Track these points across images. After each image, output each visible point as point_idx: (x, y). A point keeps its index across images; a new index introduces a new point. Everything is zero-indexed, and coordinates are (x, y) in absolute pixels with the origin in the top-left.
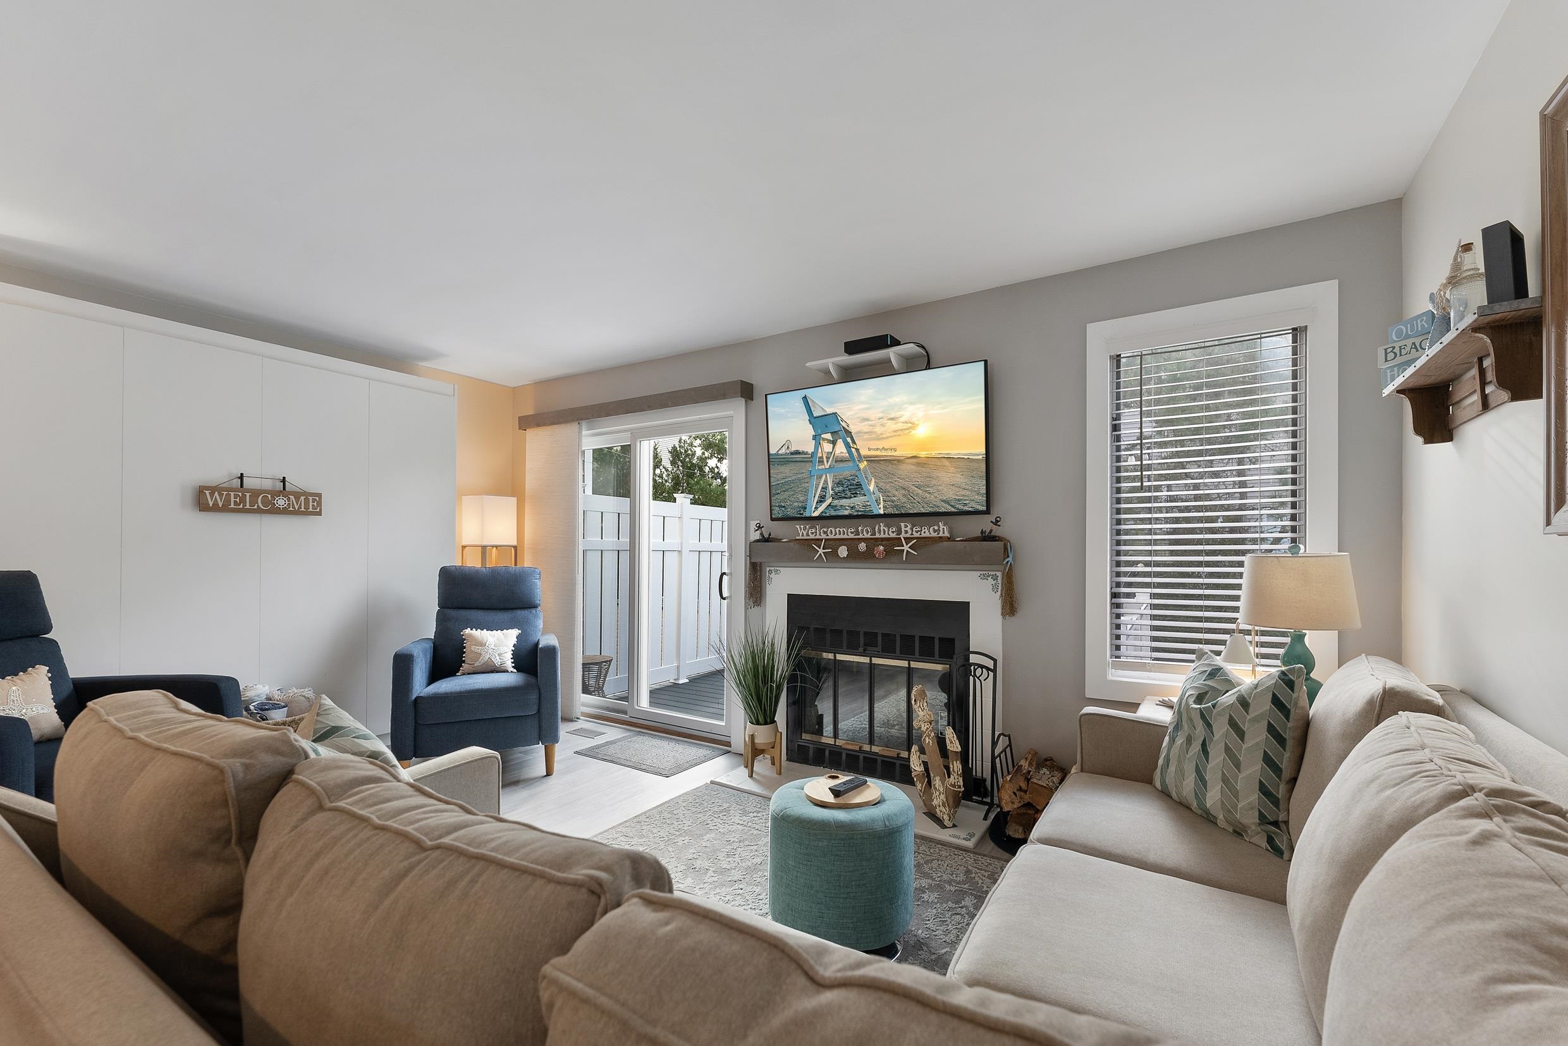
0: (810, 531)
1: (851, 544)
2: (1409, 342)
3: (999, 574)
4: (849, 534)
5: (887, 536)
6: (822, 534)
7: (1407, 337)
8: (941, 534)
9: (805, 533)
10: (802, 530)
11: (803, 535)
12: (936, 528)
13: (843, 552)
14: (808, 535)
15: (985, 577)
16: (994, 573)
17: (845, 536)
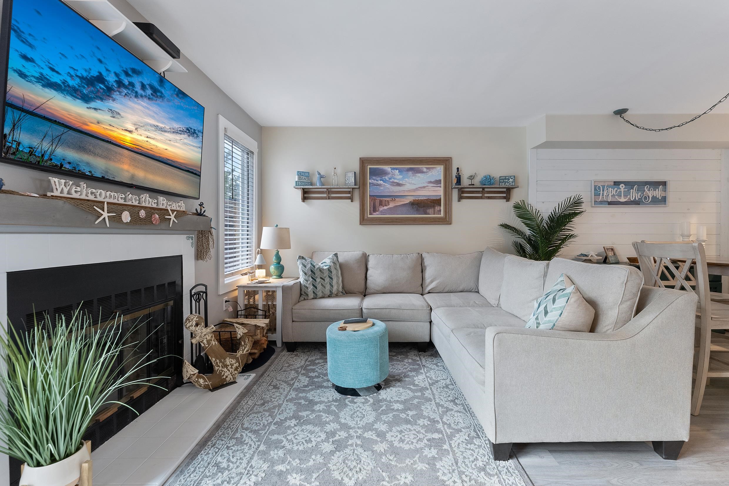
0: (74, 189)
1: (134, 210)
2: (304, 177)
3: (193, 236)
4: (120, 199)
5: (150, 206)
6: (89, 195)
7: (302, 176)
8: (182, 210)
9: (66, 190)
10: (63, 186)
11: (62, 192)
12: (180, 204)
13: (126, 217)
14: (69, 193)
15: (188, 238)
16: (191, 236)
17: (115, 201)
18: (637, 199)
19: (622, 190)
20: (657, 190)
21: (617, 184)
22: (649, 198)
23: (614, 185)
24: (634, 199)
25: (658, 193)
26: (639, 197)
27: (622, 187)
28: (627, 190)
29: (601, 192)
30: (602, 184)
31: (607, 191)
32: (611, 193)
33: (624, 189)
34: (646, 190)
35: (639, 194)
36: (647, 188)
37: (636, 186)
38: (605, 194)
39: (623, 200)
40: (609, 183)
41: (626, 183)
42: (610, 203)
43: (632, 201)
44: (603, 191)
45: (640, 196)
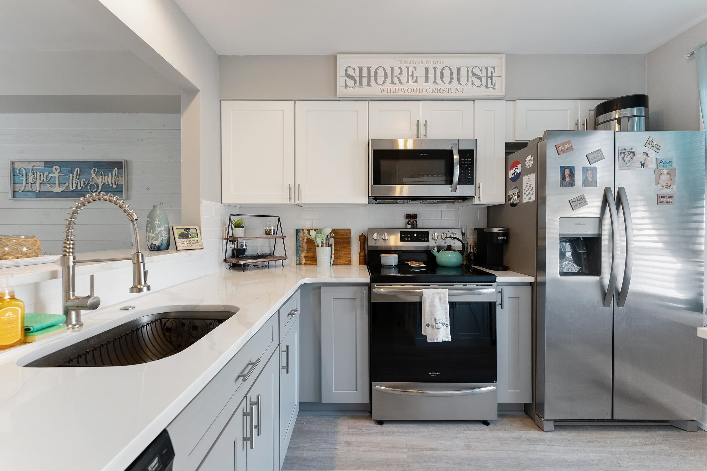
18: (79, 188)
19: (57, 175)
20: (110, 175)
21: (49, 165)
22: (98, 187)
23: (45, 167)
24: (74, 188)
25: (110, 179)
26: (82, 185)
27: (56, 169)
28: (63, 175)
29: (24, 179)
30: (26, 165)
31: (32, 176)
32: (40, 179)
33: (59, 173)
34: (94, 175)
35: (83, 181)
36: (94, 171)
37: (76, 169)
38: (30, 180)
39: (57, 189)
40: (37, 165)
41: (62, 165)
42: (40, 194)
43: (71, 192)
44: (27, 176)
45: (84, 184)
